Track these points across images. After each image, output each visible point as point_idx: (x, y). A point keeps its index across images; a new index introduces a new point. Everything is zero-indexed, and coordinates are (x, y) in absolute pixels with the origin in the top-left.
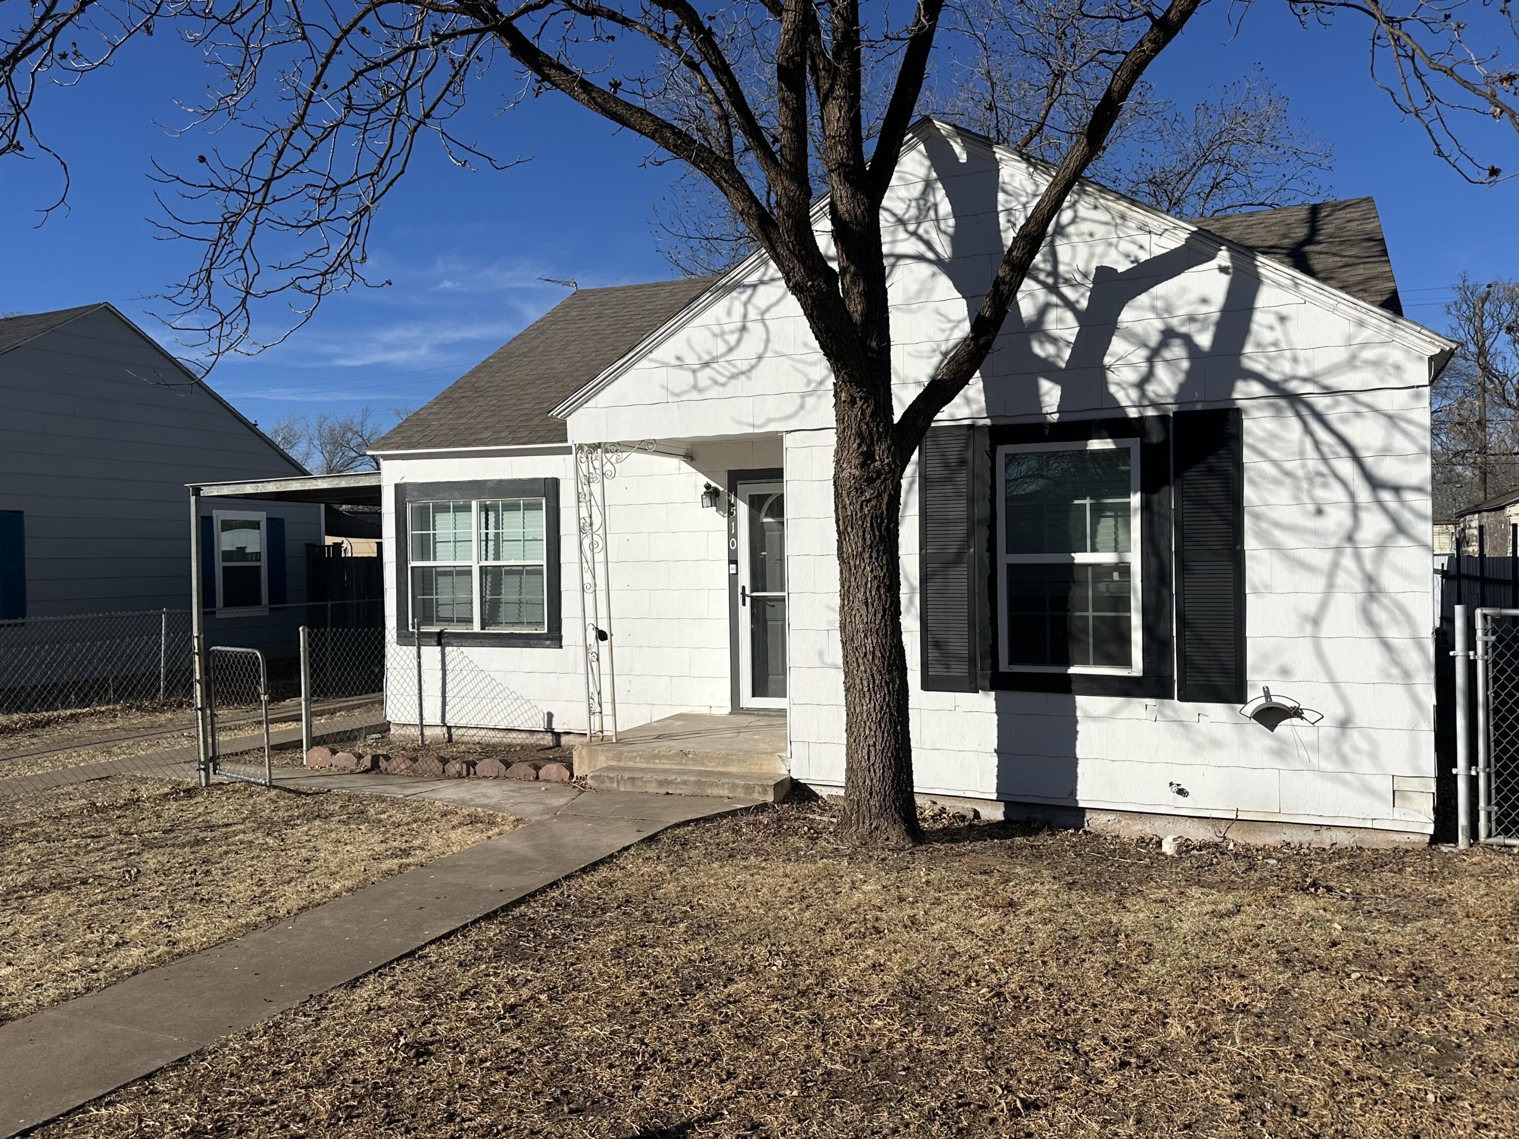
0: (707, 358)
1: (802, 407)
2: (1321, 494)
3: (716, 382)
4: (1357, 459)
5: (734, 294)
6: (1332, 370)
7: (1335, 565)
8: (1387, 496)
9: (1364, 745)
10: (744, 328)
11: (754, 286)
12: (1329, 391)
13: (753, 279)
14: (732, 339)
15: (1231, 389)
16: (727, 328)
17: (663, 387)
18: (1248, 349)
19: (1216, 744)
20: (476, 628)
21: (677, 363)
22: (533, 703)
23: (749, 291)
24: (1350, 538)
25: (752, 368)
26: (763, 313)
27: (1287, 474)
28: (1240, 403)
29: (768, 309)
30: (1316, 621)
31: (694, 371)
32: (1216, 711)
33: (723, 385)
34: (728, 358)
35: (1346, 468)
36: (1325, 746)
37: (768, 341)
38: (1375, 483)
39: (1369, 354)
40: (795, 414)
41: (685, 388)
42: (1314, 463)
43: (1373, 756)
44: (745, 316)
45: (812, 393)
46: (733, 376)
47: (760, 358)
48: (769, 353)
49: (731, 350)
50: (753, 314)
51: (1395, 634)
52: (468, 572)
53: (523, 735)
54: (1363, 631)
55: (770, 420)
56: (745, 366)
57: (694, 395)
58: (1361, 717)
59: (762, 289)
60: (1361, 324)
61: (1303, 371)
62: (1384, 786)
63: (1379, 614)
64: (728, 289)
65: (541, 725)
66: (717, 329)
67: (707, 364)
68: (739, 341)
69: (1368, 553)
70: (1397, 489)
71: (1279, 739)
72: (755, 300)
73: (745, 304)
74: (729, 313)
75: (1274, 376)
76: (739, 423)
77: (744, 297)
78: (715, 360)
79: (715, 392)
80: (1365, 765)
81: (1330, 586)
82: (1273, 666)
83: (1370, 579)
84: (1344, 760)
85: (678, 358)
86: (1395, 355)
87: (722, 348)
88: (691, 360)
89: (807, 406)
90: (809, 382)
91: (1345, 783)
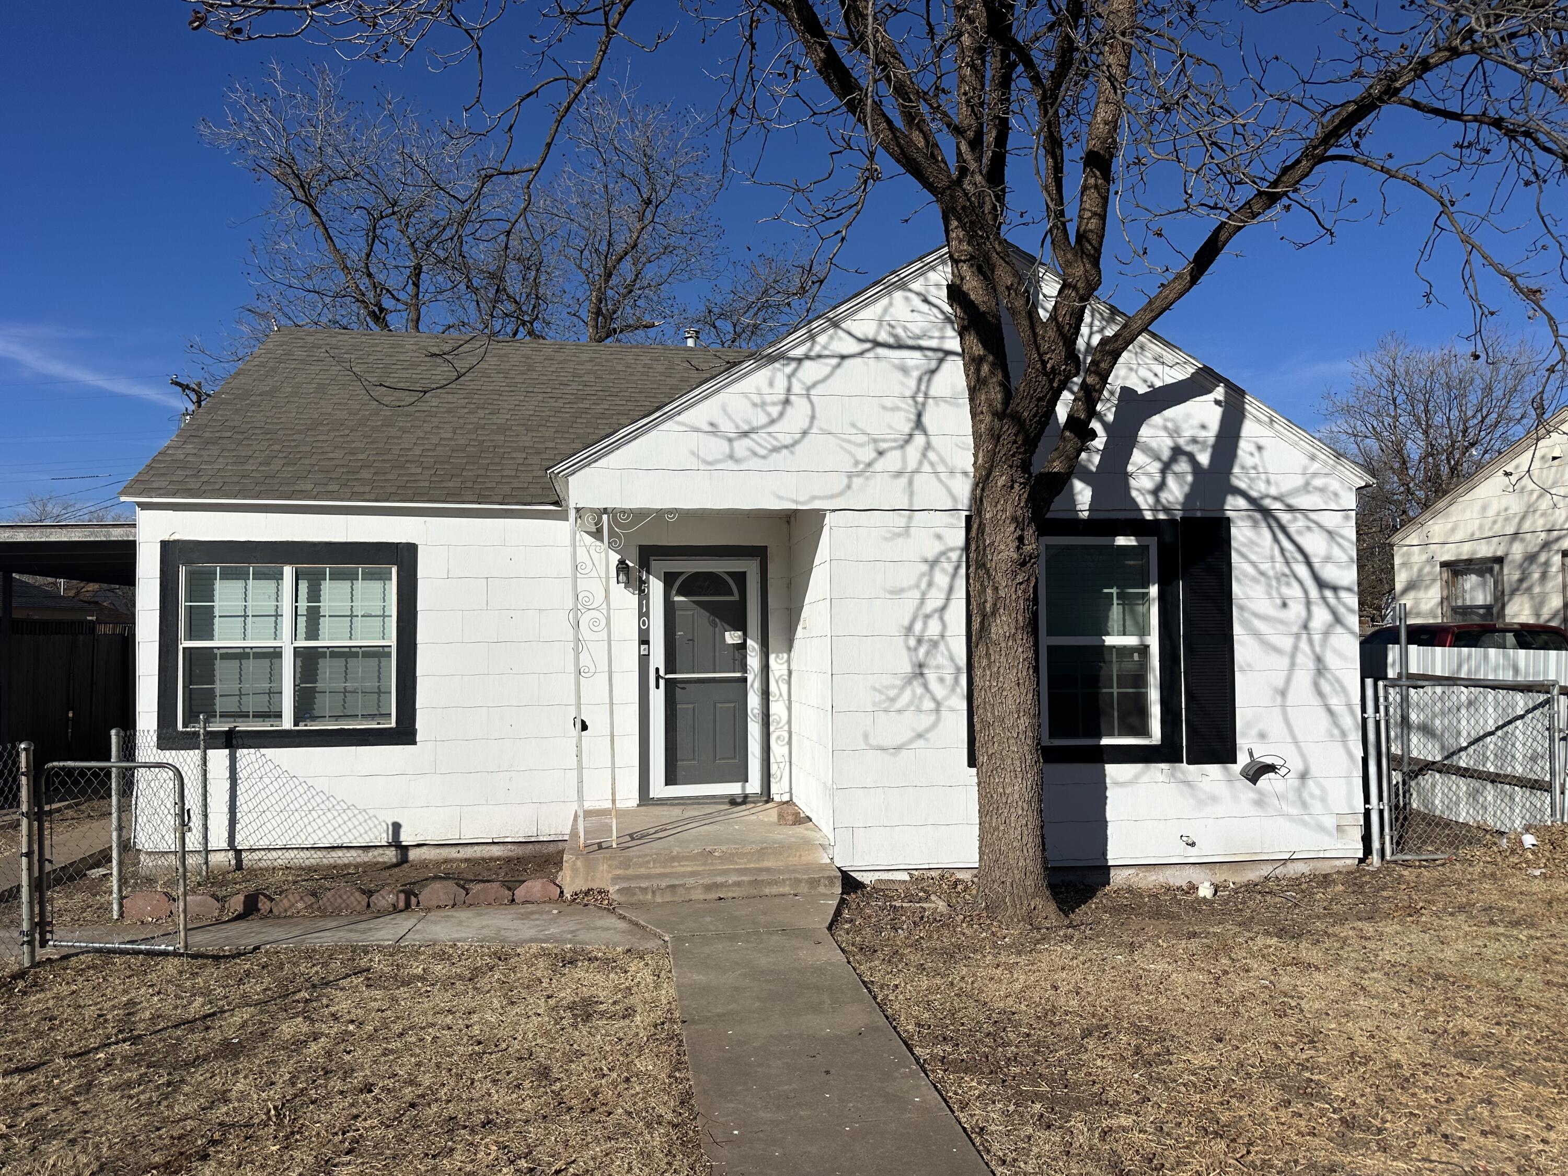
0: (746, 428)
1: (849, 487)
2: (1285, 590)
3: (755, 454)
4: (1309, 564)
5: (777, 365)
6: (1295, 492)
7: (1296, 648)
8: (1329, 594)
9: (1317, 792)
10: (787, 402)
11: (800, 360)
12: (1291, 509)
13: (799, 352)
14: (775, 411)
15: (1223, 502)
16: (768, 399)
17: (693, 453)
18: (1236, 470)
19: (1214, 799)
20: (287, 723)
21: (710, 429)
22: (371, 813)
23: (793, 365)
24: (1306, 627)
25: (796, 443)
26: (808, 389)
27: (1262, 573)
28: (1229, 514)
29: (814, 385)
30: (1283, 693)
31: (730, 440)
32: (1214, 770)
33: (764, 457)
34: (770, 429)
35: (1302, 571)
36: (1291, 795)
37: (813, 417)
38: (1321, 584)
39: (1318, 482)
40: (841, 494)
41: (720, 457)
42: (1280, 566)
43: (1323, 800)
44: (789, 389)
45: (860, 474)
46: (775, 450)
47: (805, 433)
48: (814, 430)
49: (773, 422)
50: (797, 388)
51: (1335, 701)
52: (276, 654)
53: (354, 853)
54: (1315, 701)
55: (814, 498)
56: (788, 440)
57: (730, 465)
58: (1314, 771)
59: (807, 364)
60: (1313, 458)
61: (1273, 491)
62: (1330, 822)
63: (1326, 688)
64: (772, 359)
65: (384, 838)
66: (756, 399)
67: (745, 434)
68: (781, 414)
69: (1317, 638)
70: (1335, 589)
71: (1260, 793)
72: (800, 374)
73: (789, 377)
74: (771, 384)
75: (1254, 494)
76: (780, 498)
77: (789, 370)
78: (753, 430)
79: (755, 463)
80: (1317, 807)
81: (1293, 664)
82: (1254, 732)
83: (1319, 659)
84: (1304, 805)
85: (712, 424)
86: (1335, 485)
87: (762, 419)
88: (726, 427)
89: (854, 486)
90: (857, 463)
91: (1305, 824)
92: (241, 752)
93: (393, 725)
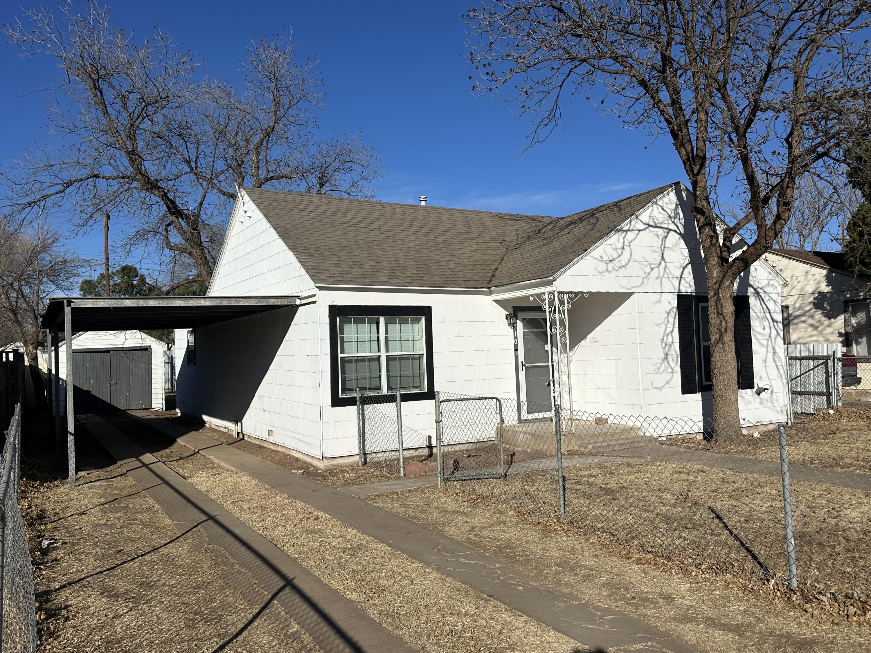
0: (611, 258)
1: (643, 283)
2: (764, 323)
3: (614, 269)
4: (770, 313)
5: (620, 233)
6: (765, 286)
7: (768, 344)
8: (775, 324)
9: (775, 398)
10: (623, 248)
11: (626, 231)
12: (765, 293)
13: (626, 228)
14: (620, 251)
15: (747, 289)
16: (618, 247)
17: (595, 269)
18: (750, 278)
19: (749, 402)
20: (385, 391)
21: (600, 259)
22: (419, 432)
23: (625, 233)
24: (770, 337)
25: (627, 265)
26: (630, 243)
27: (758, 317)
28: (748, 294)
29: (631, 241)
30: (765, 361)
31: (607, 263)
32: (749, 391)
33: (617, 271)
34: (619, 259)
35: (768, 315)
36: (769, 399)
37: (631, 255)
38: (773, 321)
39: (771, 282)
40: (641, 286)
41: (604, 270)
42: (763, 314)
43: (777, 401)
44: (624, 243)
45: (646, 277)
46: (620, 267)
47: (629, 261)
48: (632, 260)
49: (619, 256)
50: (626, 243)
51: (779, 364)
52: (379, 358)
53: (411, 451)
54: (774, 364)
55: (633, 287)
56: (624, 264)
57: (607, 274)
58: (775, 391)
59: (629, 232)
60: (770, 273)
61: (760, 286)
62: (779, 409)
63: (776, 359)
64: (619, 231)
65: (425, 443)
66: (614, 247)
67: (611, 261)
68: (622, 253)
69: (773, 340)
70: (777, 322)
71: (761, 399)
72: (627, 237)
73: (624, 238)
74: (618, 241)
75: (755, 287)
76: (623, 287)
77: (623, 235)
78: (614, 259)
79: (614, 273)
80: (776, 404)
81: (767, 351)
82: (758, 376)
83: (774, 349)
84: (773, 403)
85: (601, 257)
86: (776, 284)
87: (616, 256)
88: (606, 259)
89: (645, 282)
90: (645, 273)
91: (773, 409)
92: (366, 406)
93: (426, 391)
